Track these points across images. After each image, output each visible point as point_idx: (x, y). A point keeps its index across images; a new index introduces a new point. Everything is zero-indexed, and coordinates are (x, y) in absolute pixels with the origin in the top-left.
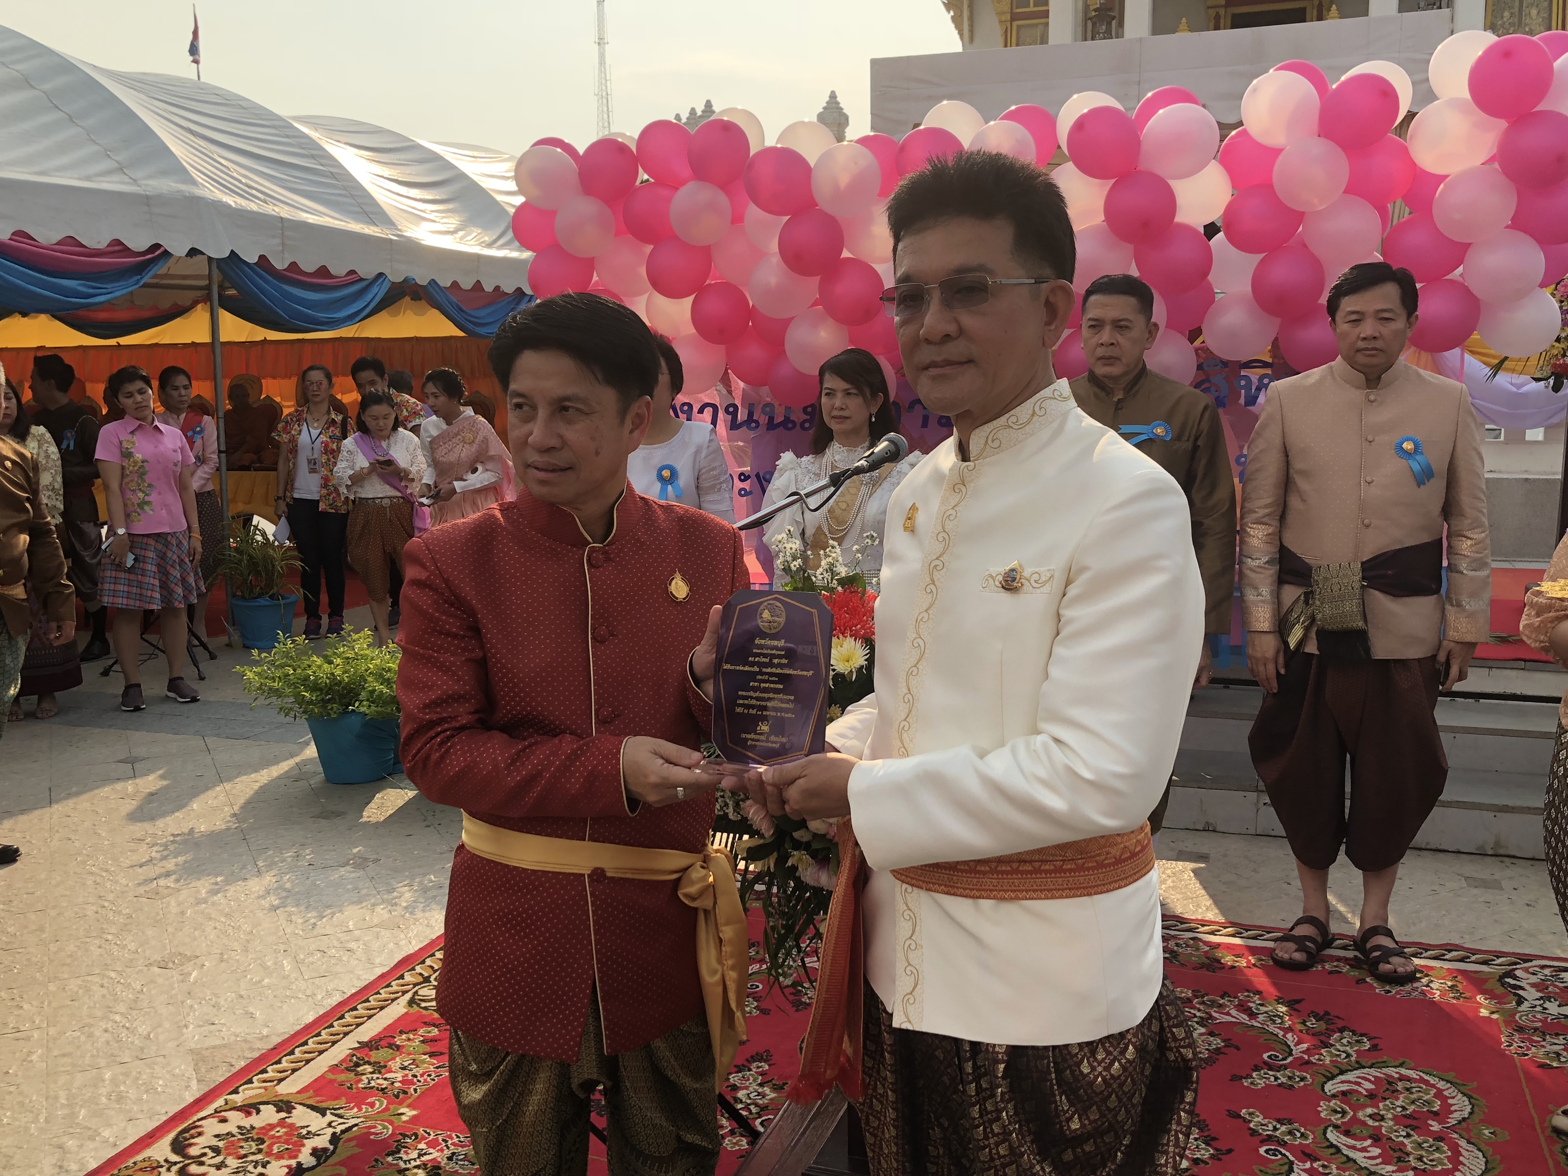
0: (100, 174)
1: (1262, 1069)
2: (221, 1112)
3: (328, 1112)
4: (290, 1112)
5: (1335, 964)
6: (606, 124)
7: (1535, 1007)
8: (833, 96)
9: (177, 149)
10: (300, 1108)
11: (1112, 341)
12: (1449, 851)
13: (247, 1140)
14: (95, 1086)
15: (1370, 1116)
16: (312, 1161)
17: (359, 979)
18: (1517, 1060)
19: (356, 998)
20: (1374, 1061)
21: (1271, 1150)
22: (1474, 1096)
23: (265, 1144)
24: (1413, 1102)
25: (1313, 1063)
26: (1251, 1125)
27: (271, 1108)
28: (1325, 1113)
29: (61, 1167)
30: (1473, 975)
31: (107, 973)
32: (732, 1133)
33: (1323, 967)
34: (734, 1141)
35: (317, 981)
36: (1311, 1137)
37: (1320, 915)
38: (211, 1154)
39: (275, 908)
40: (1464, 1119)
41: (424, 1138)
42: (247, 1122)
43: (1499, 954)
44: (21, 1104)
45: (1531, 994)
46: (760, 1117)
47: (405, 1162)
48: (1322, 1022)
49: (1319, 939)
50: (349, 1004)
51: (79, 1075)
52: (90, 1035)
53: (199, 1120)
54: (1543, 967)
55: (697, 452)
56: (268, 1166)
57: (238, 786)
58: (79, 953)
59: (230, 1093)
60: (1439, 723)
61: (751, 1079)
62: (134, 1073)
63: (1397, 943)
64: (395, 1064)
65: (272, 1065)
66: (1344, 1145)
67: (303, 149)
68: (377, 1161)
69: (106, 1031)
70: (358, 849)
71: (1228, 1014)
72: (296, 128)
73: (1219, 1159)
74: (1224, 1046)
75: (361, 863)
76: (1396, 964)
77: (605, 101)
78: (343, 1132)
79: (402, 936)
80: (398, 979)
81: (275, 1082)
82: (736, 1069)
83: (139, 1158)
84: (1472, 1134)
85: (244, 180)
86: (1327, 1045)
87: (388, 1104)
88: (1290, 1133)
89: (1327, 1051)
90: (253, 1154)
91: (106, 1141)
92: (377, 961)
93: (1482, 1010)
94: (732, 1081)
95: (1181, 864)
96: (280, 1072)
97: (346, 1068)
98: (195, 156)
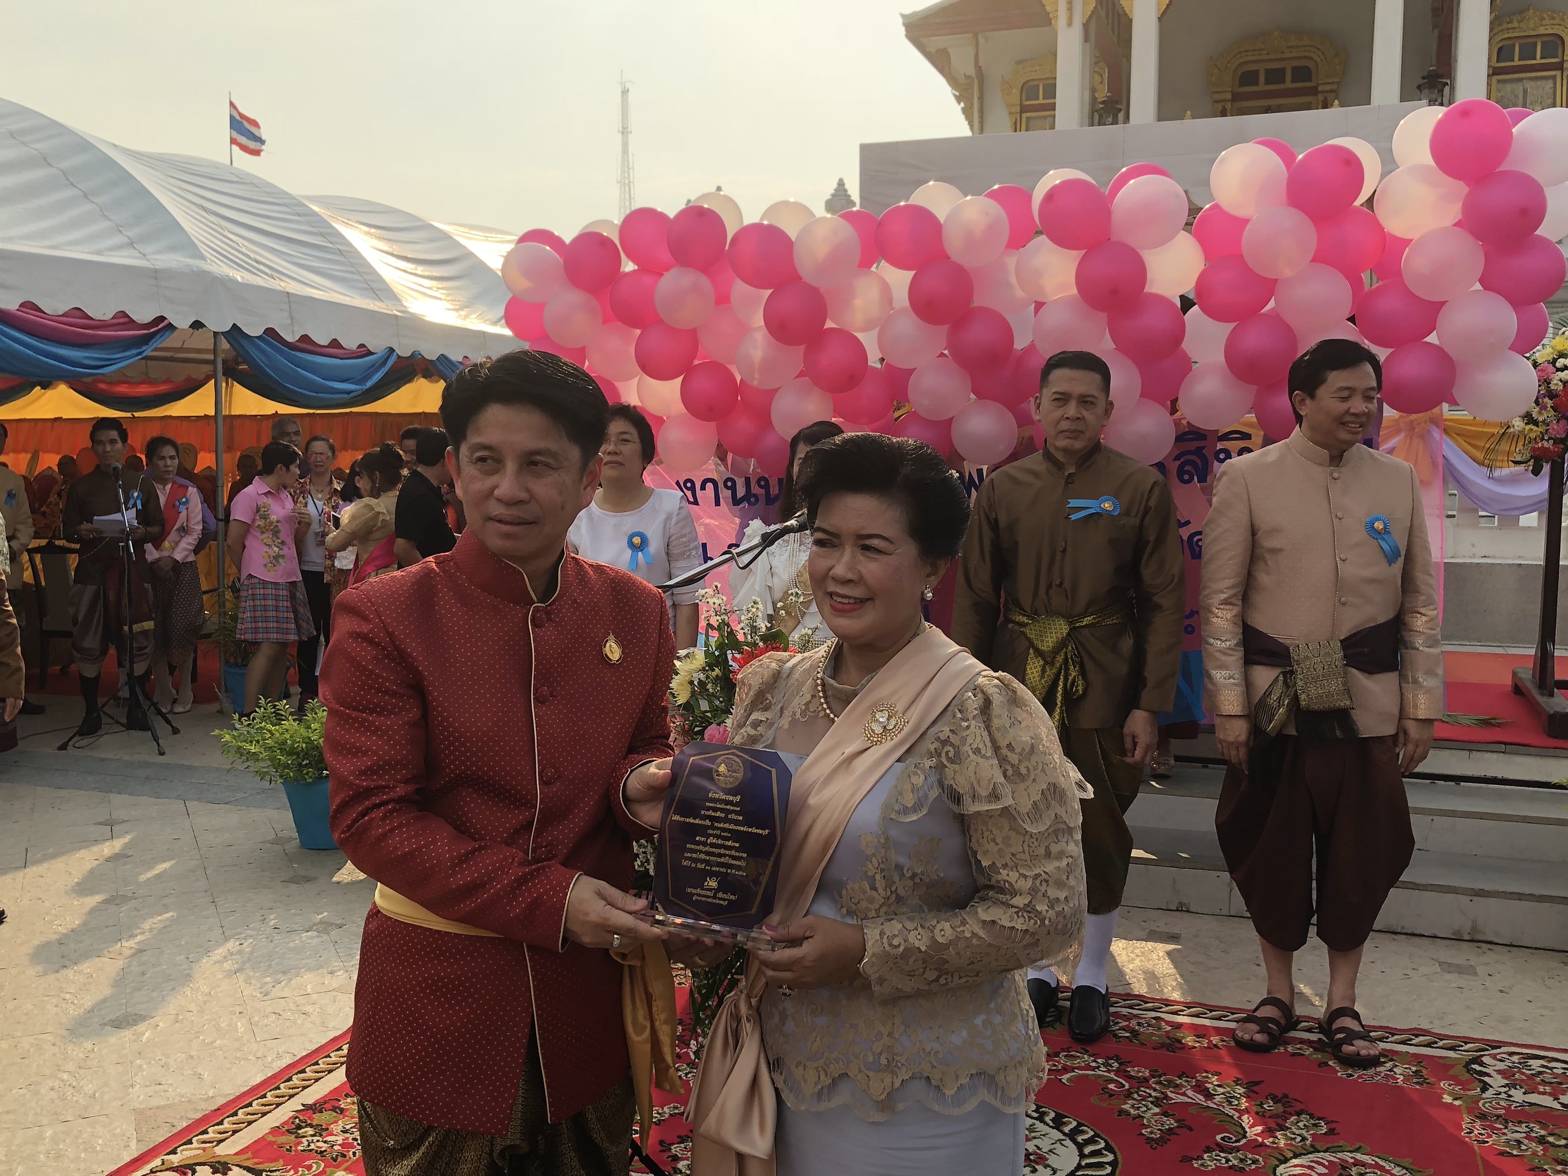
0: (111, 249)
1: (1214, 1150)
2: (156, 1172)
3: (264, 1173)
4: (225, 1174)
5: (1298, 1046)
7: (1500, 1093)
8: (841, 182)
9: (189, 226)
10: (236, 1169)
12: (1424, 936)
14: (35, 1143)
17: (310, 1042)
18: (1476, 1148)
19: (306, 1061)
20: (1329, 1145)
25: (1266, 1145)
27: (207, 1170)
30: (1441, 1061)
31: (60, 1031)
33: (1286, 1050)
35: (269, 1043)
37: (1283, 996)
39: (235, 971)
43: (1467, 1040)
45: (1497, 1082)
48: (1279, 1105)
49: (1283, 1022)
50: (298, 1066)
51: (21, 1132)
52: (36, 1093)
54: (1512, 1054)
55: (668, 518)
58: (36, 1011)
59: (168, 1154)
62: (75, 1132)
63: (1363, 1026)
64: (337, 1128)
65: (213, 1126)
67: (314, 226)
69: (52, 1089)
70: (322, 915)
71: (1184, 1094)
72: (307, 207)
74: (1177, 1127)
75: (325, 928)
76: (1361, 1047)
77: (627, 188)
81: (215, 1144)
82: (679, 1140)
85: (252, 256)
86: (1283, 1128)
87: (325, 1167)
89: (1282, 1135)
92: (331, 1025)
93: (1445, 1096)
94: (673, 1151)
95: (1150, 945)
96: (220, 1133)
97: (288, 1131)
98: (206, 231)
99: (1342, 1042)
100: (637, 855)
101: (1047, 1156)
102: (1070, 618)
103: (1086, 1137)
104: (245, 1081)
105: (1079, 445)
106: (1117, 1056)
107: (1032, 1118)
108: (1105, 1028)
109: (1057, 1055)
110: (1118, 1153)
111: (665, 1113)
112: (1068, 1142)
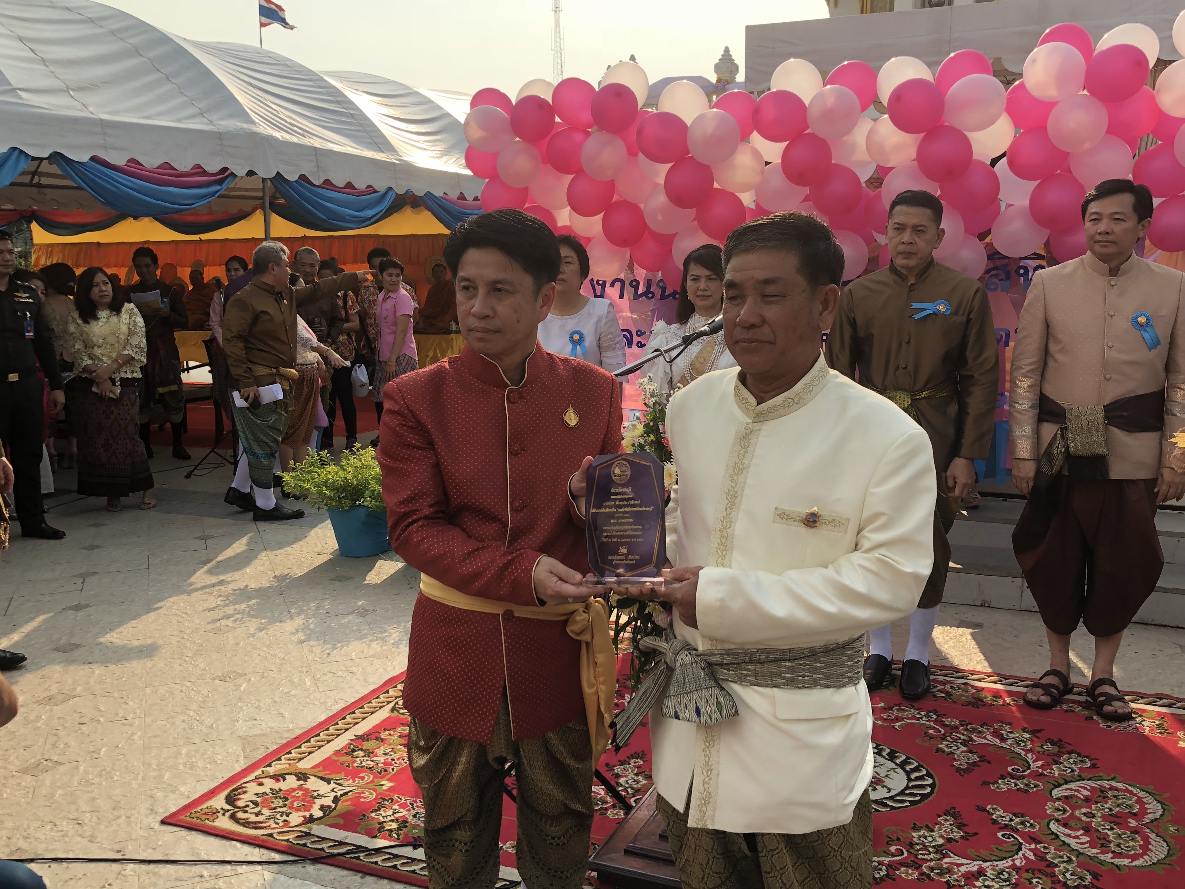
0: (187, 118)
1: (1006, 777)
2: (259, 778)
3: (332, 781)
4: (306, 781)
5: (1071, 705)
6: (560, 73)
8: (727, 50)
9: (240, 98)
10: (313, 778)
11: (911, 241)
12: (1169, 626)
13: (276, 798)
14: (176, 758)
15: (1084, 814)
16: (320, 814)
17: (357, 692)
20: (1091, 776)
21: (1006, 834)
22: (1166, 803)
23: (289, 801)
24: (1118, 806)
25: (1045, 775)
26: (994, 817)
27: (293, 778)
28: (1051, 810)
29: (152, 810)
30: (1177, 717)
31: (185, 683)
32: (614, 806)
34: (615, 812)
35: (328, 693)
36: (1038, 827)
38: (252, 806)
39: (301, 642)
40: (1156, 819)
41: (397, 802)
42: (277, 786)
44: (127, 768)
46: (634, 796)
47: (384, 817)
48: (1055, 747)
49: (1061, 687)
50: (350, 709)
51: (166, 750)
52: (173, 724)
53: (244, 783)
56: (290, 816)
57: (279, 557)
58: (167, 668)
59: (267, 766)
60: (1158, 529)
61: (630, 770)
62: (202, 750)
63: (1119, 691)
64: (380, 751)
65: (295, 749)
66: (1062, 833)
67: (331, 96)
68: (364, 815)
69: (183, 721)
70: (361, 603)
71: (985, 738)
72: (326, 81)
73: (968, 839)
74: (979, 761)
75: (363, 613)
77: (559, 54)
78: (342, 795)
79: (389, 664)
80: (385, 693)
81: (297, 761)
83: (204, 806)
84: (1160, 830)
85: (288, 120)
86: (1057, 763)
87: (374, 778)
88: (1022, 823)
89: (1057, 767)
90: (280, 807)
91: (182, 794)
92: (371, 680)
93: (1180, 742)
94: (616, 771)
95: (961, 630)
96: (300, 754)
97: (346, 753)
98: (254, 103)
99: (1103, 704)
101: (884, 779)
103: (912, 766)
104: (314, 719)
106: (935, 710)
109: (891, 708)
110: (936, 779)
112: (899, 770)
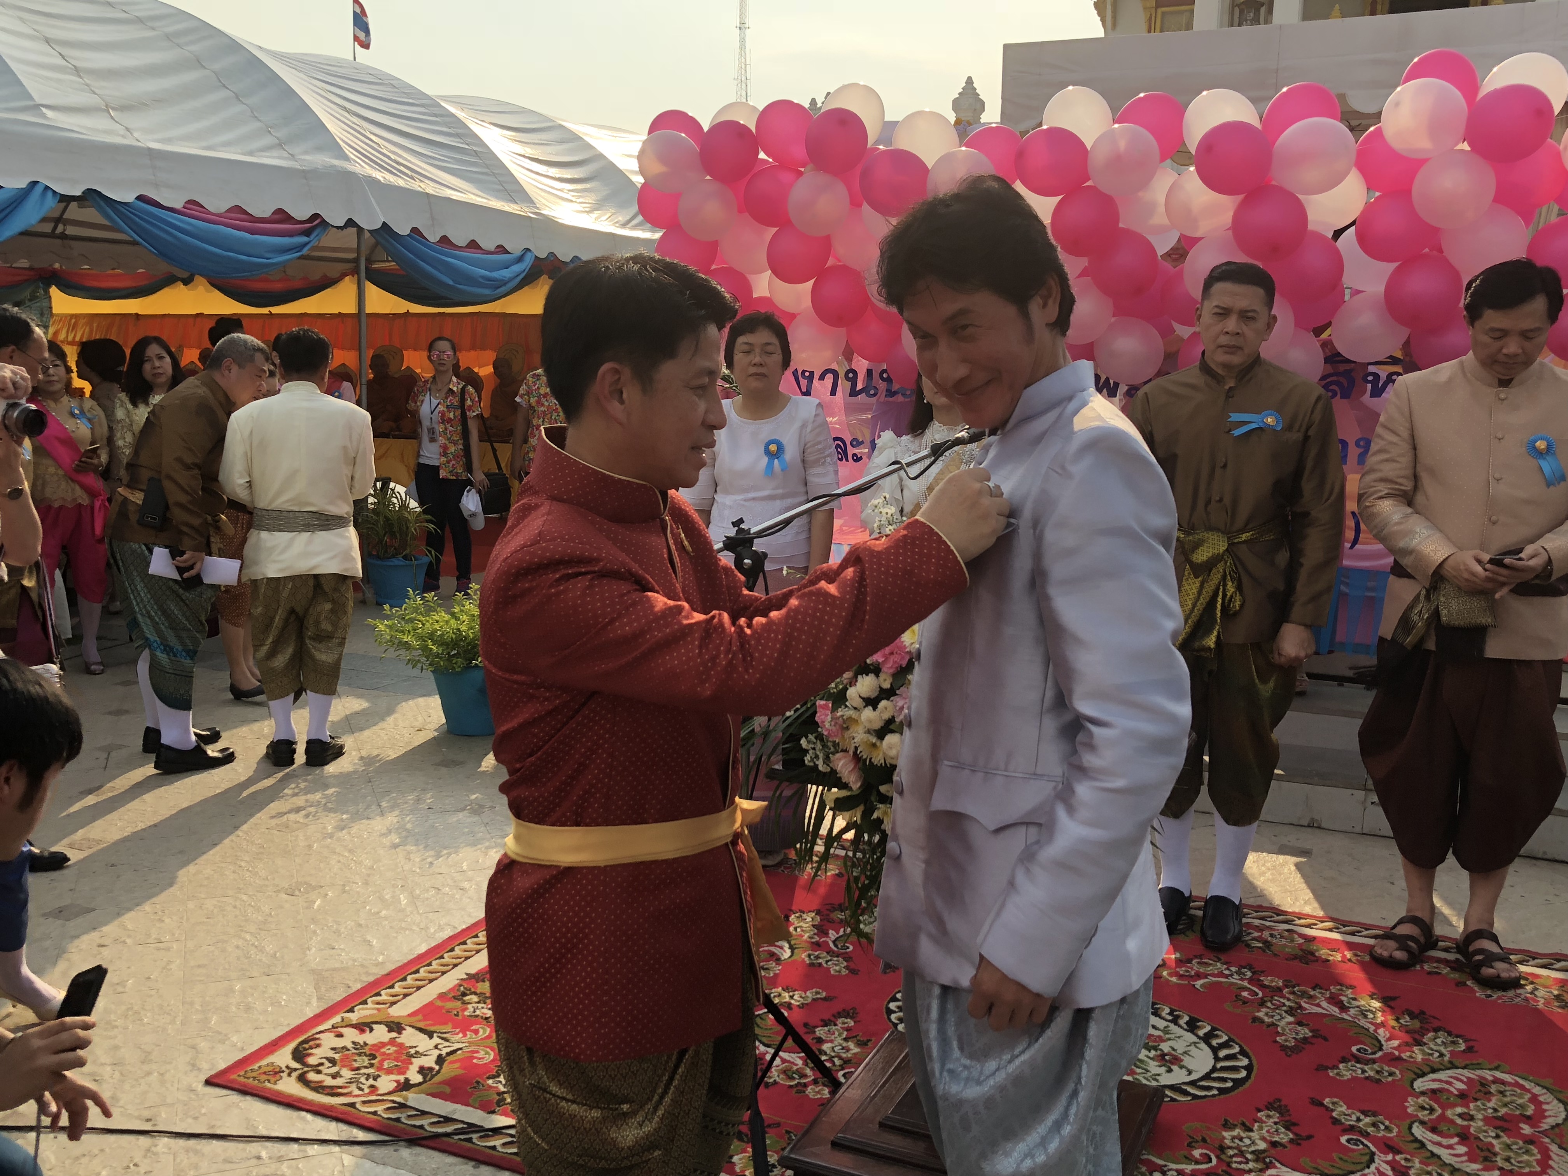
0: (262, 150)
1: (1350, 1061)
2: (337, 1027)
3: (435, 1035)
4: (400, 1033)
5: (1435, 965)
8: (970, 81)
9: (331, 125)
10: (409, 1029)
12: (1565, 862)
13: (360, 1055)
14: (227, 996)
15: (1459, 1115)
16: (419, 1078)
20: (1468, 1062)
21: (1352, 1139)
23: (377, 1060)
24: (1505, 1105)
25: (1403, 1059)
26: (1334, 1114)
27: (383, 1028)
28: (1412, 1108)
29: (193, 1065)
31: (239, 895)
32: (815, 1082)
34: (817, 1090)
35: (430, 915)
36: (1395, 1130)
38: (327, 1064)
39: (395, 846)
40: (1558, 1125)
42: (361, 1038)
44: (161, 1007)
46: (843, 1069)
48: (1416, 1021)
49: (1422, 940)
50: (460, 938)
51: (213, 985)
52: (224, 950)
53: (318, 1033)
55: (804, 426)
56: (379, 1079)
57: (367, 733)
58: (216, 876)
59: (348, 1011)
61: (837, 1033)
62: (261, 987)
63: (1501, 948)
65: (386, 989)
66: (1430, 1141)
67: (449, 127)
68: (478, 1082)
69: (237, 947)
70: (475, 796)
71: (1318, 1005)
72: (443, 107)
73: (1299, 1144)
74: (1312, 1036)
75: (478, 810)
76: (1500, 969)
77: (744, 85)
78: (448, 1054)
81: (388, 1005)
82: (822, 1023)
83: (263, 1062)
84: (1564, 1140)
85: (393, 157)
86: (1419, 1043)
88: (1374, 1125)
89: (1419, 1049)
90: (365, 1067)
91: (234, 1045)
94: (817, 1033)
95: (1281, 858)
96: (393, 996)
97: (454, 997)
98: (349, 133)
100: (807, 751)
101: (1182, 1057)
102: (1229, 533)
103: (1220, 1041)
104: (411, 950)
105: (1236, 359)
106: (1250, 965)
107: (1167, 1020)
108: (1238, 938)
109: (1189, 961)
110: (1253, 1058)
111: (808, 997)
112: (1203, 1045)
